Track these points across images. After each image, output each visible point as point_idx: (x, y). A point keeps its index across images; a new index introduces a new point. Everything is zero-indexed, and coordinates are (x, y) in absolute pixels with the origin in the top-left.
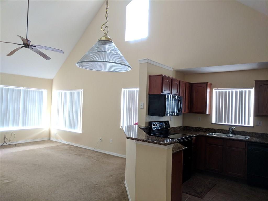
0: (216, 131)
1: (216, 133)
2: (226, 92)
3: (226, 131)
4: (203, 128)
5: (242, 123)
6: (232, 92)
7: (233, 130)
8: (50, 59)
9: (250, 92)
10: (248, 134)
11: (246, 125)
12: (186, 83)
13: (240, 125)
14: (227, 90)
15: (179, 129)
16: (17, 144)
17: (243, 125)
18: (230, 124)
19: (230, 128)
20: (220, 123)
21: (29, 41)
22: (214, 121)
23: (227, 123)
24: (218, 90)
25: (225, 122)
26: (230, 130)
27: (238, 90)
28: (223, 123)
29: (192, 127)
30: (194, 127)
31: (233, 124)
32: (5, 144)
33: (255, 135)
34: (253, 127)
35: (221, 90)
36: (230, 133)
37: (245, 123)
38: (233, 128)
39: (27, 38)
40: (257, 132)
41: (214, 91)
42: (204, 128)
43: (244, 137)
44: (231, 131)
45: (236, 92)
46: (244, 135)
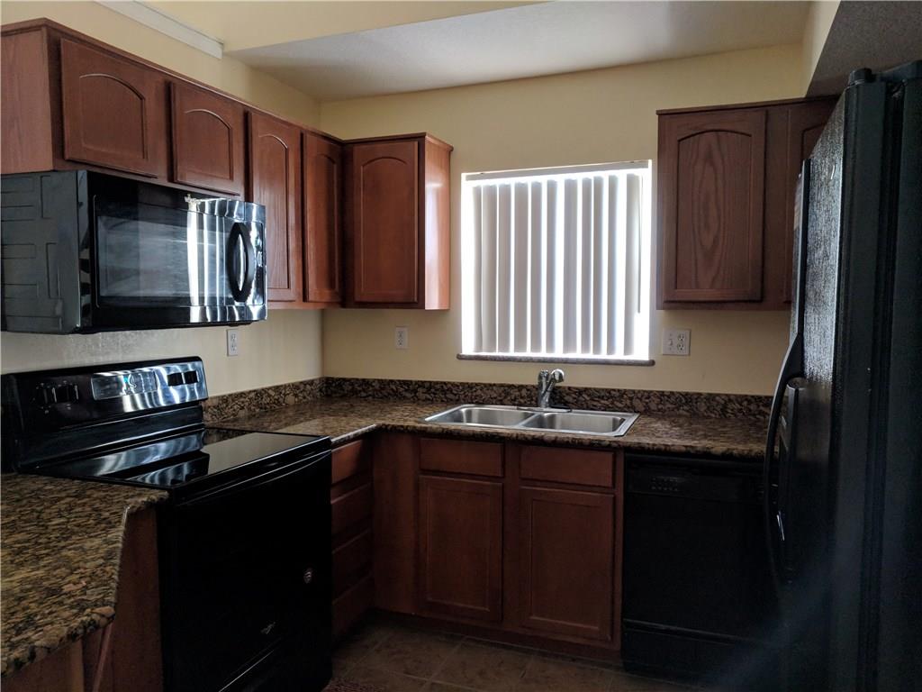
0: (479, 392)
1: (478, 404)
2: (521, 190)
3: (524, 392)
4: (417, 382)
5: (597, 349)
6: (552, 188)
7: (557, 384)
9: (632, 183)
10: (628, 402)
11: (619, 355)
12: (302, 136)
13: (590, 356)
14: (529, 181)
15: (291, 399)
17: (603, 356)
18: (543, 353)
19: (540, 377)
20: (497, 353)
22: (468, 348)
23: (528, 353)
24: (483, 183)
25: (520, 344)
26: (544, 387)
27: (579, 177)
28: (512, 353)
29: (364, 380)
30: (374, 380)
31: (559, 353)
33: (660, 407)
34: (652, 363)
35: (497, 183)
36: (543, 403)
37: (611, 349)
38: (557, 377)
40: (667, 388)
41: (468, 187)
42: (421, 384)
43: (608, 417)
44: (546, 390)
45: (570, 187)
46: (606, 408)
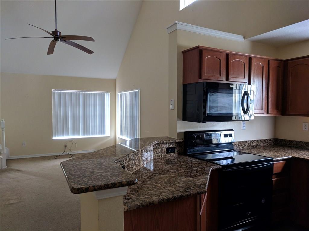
8: (93, 52)
12: (269, 61)
15: (262, 145)
16: (75, 154)
21: (58, 32)
32: (65, 153)
39: (57, 29)
